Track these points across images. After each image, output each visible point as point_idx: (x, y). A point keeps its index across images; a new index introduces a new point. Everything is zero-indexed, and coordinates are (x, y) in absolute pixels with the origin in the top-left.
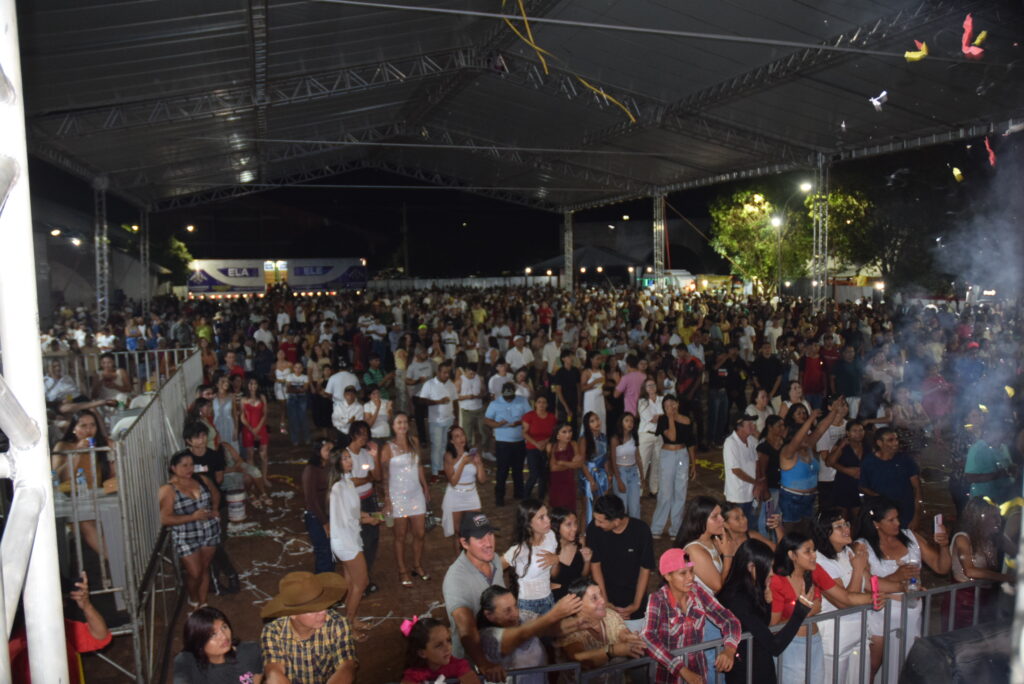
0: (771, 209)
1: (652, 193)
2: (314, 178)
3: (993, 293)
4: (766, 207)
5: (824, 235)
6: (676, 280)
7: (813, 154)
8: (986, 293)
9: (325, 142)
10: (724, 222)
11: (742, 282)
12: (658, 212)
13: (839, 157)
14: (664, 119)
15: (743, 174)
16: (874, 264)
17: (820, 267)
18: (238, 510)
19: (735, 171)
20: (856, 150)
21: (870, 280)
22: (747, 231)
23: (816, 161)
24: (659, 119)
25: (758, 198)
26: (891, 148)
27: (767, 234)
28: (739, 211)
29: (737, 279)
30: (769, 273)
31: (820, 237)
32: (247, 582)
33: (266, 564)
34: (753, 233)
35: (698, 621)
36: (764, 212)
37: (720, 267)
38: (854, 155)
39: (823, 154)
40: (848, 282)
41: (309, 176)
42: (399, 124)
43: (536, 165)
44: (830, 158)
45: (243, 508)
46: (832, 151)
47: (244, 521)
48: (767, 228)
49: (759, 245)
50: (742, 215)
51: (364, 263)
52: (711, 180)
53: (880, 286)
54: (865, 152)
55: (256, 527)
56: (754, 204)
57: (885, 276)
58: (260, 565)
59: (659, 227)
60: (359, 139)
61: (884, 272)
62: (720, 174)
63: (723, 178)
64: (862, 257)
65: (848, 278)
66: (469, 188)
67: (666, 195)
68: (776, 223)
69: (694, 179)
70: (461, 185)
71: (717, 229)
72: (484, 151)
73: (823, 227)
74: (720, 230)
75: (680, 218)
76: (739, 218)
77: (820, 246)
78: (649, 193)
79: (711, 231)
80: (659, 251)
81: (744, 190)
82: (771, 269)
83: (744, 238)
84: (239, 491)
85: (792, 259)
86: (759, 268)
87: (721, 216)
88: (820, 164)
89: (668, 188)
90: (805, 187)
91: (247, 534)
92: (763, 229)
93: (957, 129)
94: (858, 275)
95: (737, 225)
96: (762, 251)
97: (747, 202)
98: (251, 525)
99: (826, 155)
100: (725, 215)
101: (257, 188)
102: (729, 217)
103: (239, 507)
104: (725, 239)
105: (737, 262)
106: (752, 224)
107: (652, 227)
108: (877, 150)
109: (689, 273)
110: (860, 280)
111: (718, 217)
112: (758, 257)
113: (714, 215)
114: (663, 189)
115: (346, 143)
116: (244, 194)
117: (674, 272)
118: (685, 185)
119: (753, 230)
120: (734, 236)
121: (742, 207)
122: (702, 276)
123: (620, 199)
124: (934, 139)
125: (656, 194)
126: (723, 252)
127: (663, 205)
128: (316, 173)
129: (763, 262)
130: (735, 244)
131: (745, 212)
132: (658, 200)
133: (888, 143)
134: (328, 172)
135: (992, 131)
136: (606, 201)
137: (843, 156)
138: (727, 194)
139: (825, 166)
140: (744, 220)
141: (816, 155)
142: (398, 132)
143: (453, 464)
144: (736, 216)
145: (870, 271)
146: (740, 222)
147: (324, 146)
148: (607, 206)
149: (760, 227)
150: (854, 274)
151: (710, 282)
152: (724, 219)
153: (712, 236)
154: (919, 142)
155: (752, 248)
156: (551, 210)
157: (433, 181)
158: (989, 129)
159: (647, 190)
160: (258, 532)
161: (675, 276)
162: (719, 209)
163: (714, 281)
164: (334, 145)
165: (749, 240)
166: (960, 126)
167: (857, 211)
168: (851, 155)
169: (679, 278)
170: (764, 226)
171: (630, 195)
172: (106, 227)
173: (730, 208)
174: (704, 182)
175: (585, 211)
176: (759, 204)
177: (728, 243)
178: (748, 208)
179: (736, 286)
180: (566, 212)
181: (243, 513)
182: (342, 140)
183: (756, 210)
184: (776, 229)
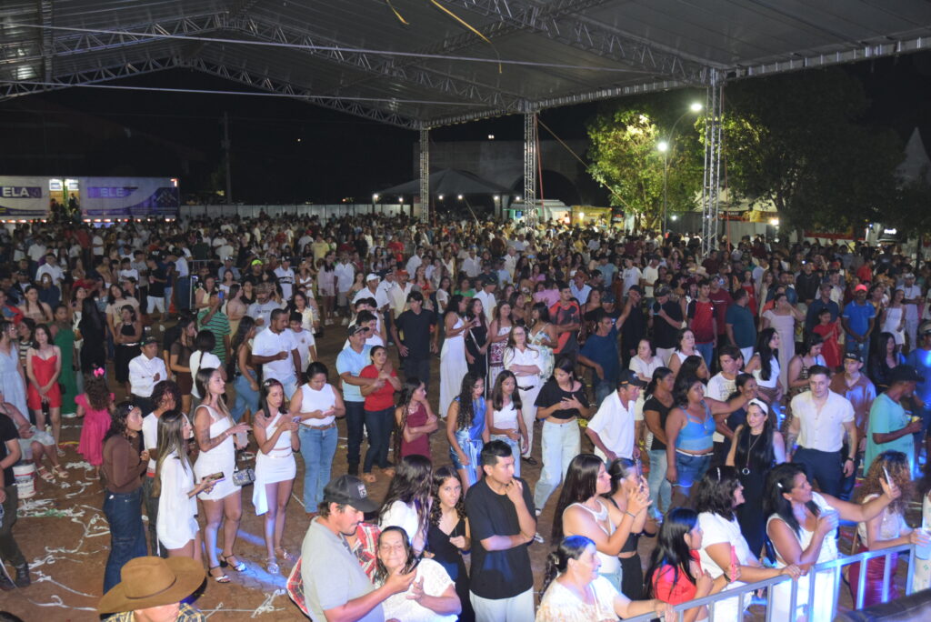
0: (657, 132)
1: (523, 109)
2: (114, 77)
3: (894, 231)
4: (652, 130)
5: (715, 163)
6: (549, 211)
7: (705, 70)
8: (886, 231)
9: (128, 33)
10: (605, 144)
11: (623, 214)
12: (530, 130)
13: (733, 74)
14: (539, 22)
15: (627, 90)
16: (769, 197)
17: (710, 199)
18: (24, 484)
19: (618, 86)
20: (752, 67)
21: (765, 215)
22: (631, 156)
23: (708, 78)
24: (533, 22)
25: (644, 119)
26: (792, 65)
27: (652, 160)
28: (621, 133)
29: (617, 211)
30: (653, 205)
31: (712, 165)
32: (40, 573)
33: (62, 550)
34: (636, 160)
36: (649, 135)
37: (599, 197)
38: (750, 73)
39: (716, 70)
40: (740, 216)
41: (107, 75)
42: (221, 16)
43: (387, 72)
44: (725, 76)
45: (31, 483)
46: (726, 67)
47: (35, 498)
48: (653, 154)
49: (643, 174)
50: (624, 138)
51: (176, 184)
52: (591, 96)
53: (775, 222)
54: (763, 70)
55: (48, 506)
56: (638, 126)
57: (781, 211)
58: (55, 551)
59: (531, 150)
60: (171, 33)
61: (779, 206)
62: (601, 89)
63: (604, 94)
64: (756, 189)
65: (741, 213)
66: (306, 97)
67: (539, 111)
68: (663, 147)
69: (571, 95)
70: (297, 92)
71: (595, 153)
72: (325, 51)
73: (715, 155)
74: (600, 154)
75: (554, 139)
76: (621, 142)
77: (712, 175)
78: (520, 109)
79: (589, 154)
80: (530, 178)
81: (628, 108)
82: (655, 200)
83: (626, 165)
84: (27, 462)
85: (680, 191)
86: (642, 199)
87: (600, 138)
88: (713, 82)
89: (542, 104)
90: (696, 107)
91: (37, 514)
92: (648, 155)
93: (862, 47)
94: (751, 210)
95: (618, 150)
96: (646, 180)
97: (631, 123)
98: (40, 502)
99: (721, 72)
100: (606, 137)
101: (40, 87)
102: (610, 140)
103: (28, 481)
104: (604, 165)
105: (617, 191)
106: (636, 149)
107: (522, 149)
108: (776, 68)
109: (562, 204)
110: (752, 216)
111: (596, 139)
112: (641, 187)
113: (592, 137)
114: (535, 105)
115: (154, 35)
116: (22, 94)
117: (546, 203)
118: (561, 101)
119: (636, 155)
120: (614, 161)
121: (625, 129)
122: (578, 207)
123: (485, 115)
124: (838, 58)
125: (528, 111)
126: (602, 180)
127: (535, 122)
128: (115, 71)
129: (647, 193)
130: (616, 172)
131: (627, 134)
132: (530, 118)
133: (787, 60)
134: (131, 71)
135: (899, 50)
136: (469, 117)
137: (739, 73)
138: (609, 112)
139: (719, 83)
140: (626, 143)
141: (709, 72)
142: (219, 25)
144: (616, 138)
145: (764, 205)
146: (622, 146)
147: (126, 38)
148: (471, 122)
149: (644, 153)
150: (747, 208)
151: (586, 215)
152: (604, 142)
153: (590, 162)
154: (822, 61)
155: (635, 177)
156: (404, 125)
157: (263, 85)
158: (896, 48)
159: (517, 105)
160: (51, 511)
161: (548, 207)
162: (598, 130)
163: (591, 213)
164: (139, 37)
165: (633, 167)
166: (866, 44)
167: (751, 136)
168: (747, 73)
169: (551, 209)
170: (648, 152)
171: (497, 111)
173: (610, 130)
174: (583, 97)
175: (444, 127)
176: (644, 125)
177: (608, 170)
178: (631, 130)
179: (616, 219)
180: (422, 128)
181: (31, 488)
182: (149, 32)
183: (640, 132)
184: (662, 155)
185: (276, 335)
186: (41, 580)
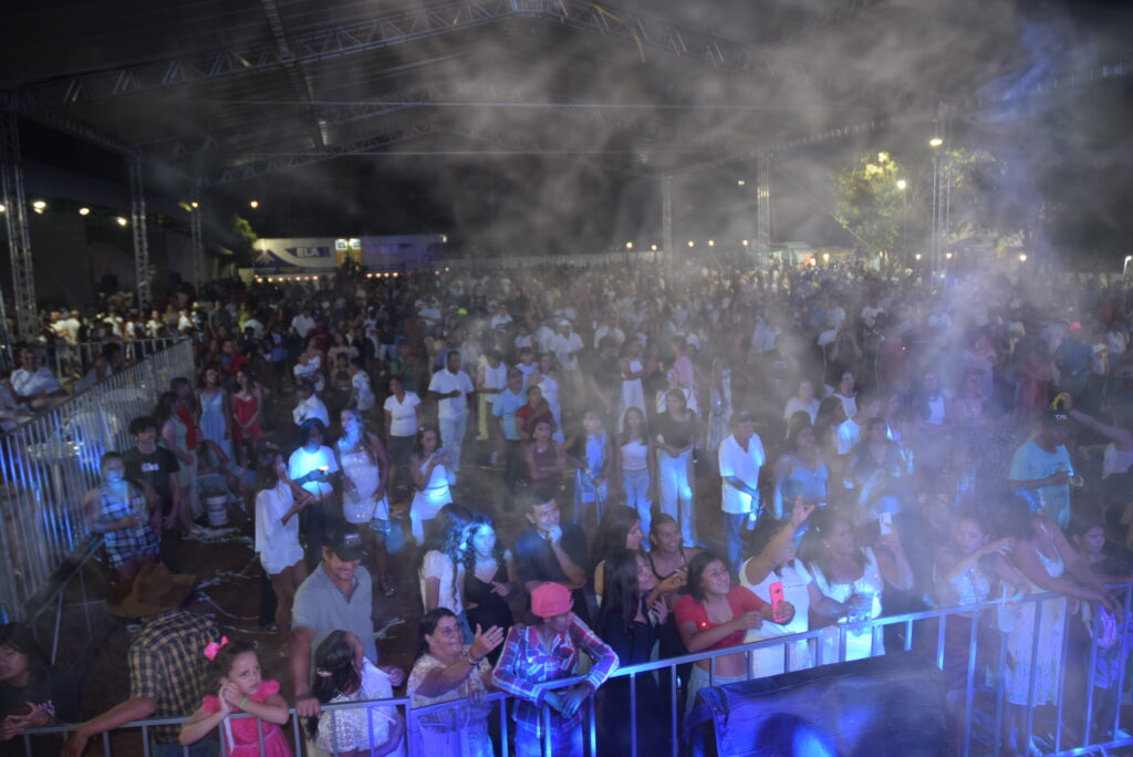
0: (897, 169)
1: (756, 154)
4: (891, 166)
5: (945, 199)
6: (793, 254)
7: (933, 103)
9: (378, 103)
10: (844, 185)
11: (867, 255)
12: (763, 175)
13: (962, 105)
14: (752, 66)
15: (857, 128)
16: (1016, 232)
18: (219, 513)
19: (846, 125)
22: (871, 196)
23: (937, 110)
24: (746, 66)
25: (883, 157)
27: (892, 198)
28: (861, 172)
29: (861, 252)
30: (896, 244)
31: (941, 201)
32: (202, 593)
33: (230, 573)
34: (877, 198)
35: (565, 661)
36: (890, 173)
39: (945, 102)
40: (987, 253)
41: (374, 144)
45: (224, 512)
46: (955, 98)
47: (224, 527)
48: (893, 192)
49: (884, 212)
50: (865, 177)
51: (445, 239)
53: (1024, 258)
55: (235, 533)
56: (878, 164)
57: (1028, 246)
58: (222, 574)
59: (764, 193)
61: (1026, 241)
63: (832, 134)
65: (987, 249)
67: (772, 155)
68: (902, 185)
69: (801, 136)
70: (543, 149)
71: (835, 194)
74: (840, 195)
76: (862, 181)
78: (752, 154)
79: (830, 196)
80: (763, 221)
82: (897, 239)
83: (866, 204)
84: (222, 493)
85: (920, 228)
86: (884, 239)
87: (840, 179)
88: (942, 115)
89: (773, 147)
90: (935, 142)
91: (223, 540)
92: (888, 193)
93: (1100, 66)
94: (998, 246)
95: (859, 189)
96: (887, 219)
97: (871, 162)
98: (231, 530)
99: (950, 103)
100: (846, 177)
102: (852, 180)
103: (220, 510)
106: (876, 188)
107: (756, 194)
108: (1008, 96)
109: (808, 246)
110: (1000, 252)
111: (837, 180)
114: (767, 149)
115: (404, 104)
117: (790, 246)
118: (791, 144)
119: (878, 194)
120: (855, 201)
121: (865, 169)
122: (822, 249)
125: (760, 155)
126: (844, 222)
127: (768, 167)
129: (889, 232)
130: (856, 211)
131: (867, 173)
132: (762, 162)
136: (706, 164)
137: (968, 104)
140: (866, 182)
141: (936, 104)
143: (420, 466)
144: (857, 178)
145: (1009, 239)
146: (863, 186)
149: (885, 191)
150: (993, 244)
151: (831, 256)
152: (844, 182)
153: (831, 204)
154: (1055, 84)
155: (876, 216)
156: (647, 176)
159: (749, 150)
160: (234, 538)
161: (792, 250)
162: (839, 171)
163: (836, 255)
164: (390, 107)
165: (873, 206)
169: (796, 252)
170: (890, 190)
172: (143, 204)
173: (850, 170)
174: (812, 139)
176: (885, 163)
177: (848, 210)
178: (872, 169)
179: (861, 259)
180: (664, 178)
181: (224, 517)
182: (399, 101)
183: (880, 171)
184: (901, 193)
185: (452, 375)
186: (201, 599)
